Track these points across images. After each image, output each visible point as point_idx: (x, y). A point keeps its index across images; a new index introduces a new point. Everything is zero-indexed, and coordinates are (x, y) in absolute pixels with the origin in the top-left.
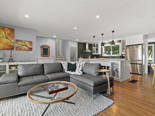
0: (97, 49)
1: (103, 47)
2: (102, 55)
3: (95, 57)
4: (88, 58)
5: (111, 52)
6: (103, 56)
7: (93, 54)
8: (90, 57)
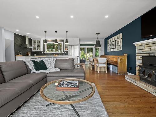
0: (38, 46)
1: (46, 44)
2: (44, 52)
3: (35, 54)
4: (27, 55)
5: (54, 50)
7: (33, 51)
8: (30, 55)
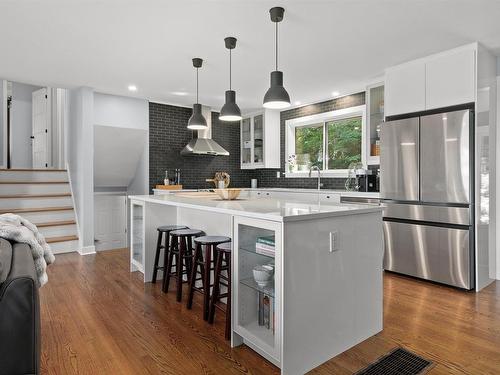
0: (258, 143)
3: (254, 182)
4: (213, 186)
5: (324, 158)
6: (288, 174)
